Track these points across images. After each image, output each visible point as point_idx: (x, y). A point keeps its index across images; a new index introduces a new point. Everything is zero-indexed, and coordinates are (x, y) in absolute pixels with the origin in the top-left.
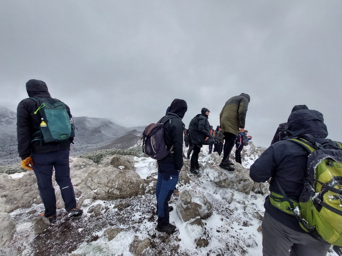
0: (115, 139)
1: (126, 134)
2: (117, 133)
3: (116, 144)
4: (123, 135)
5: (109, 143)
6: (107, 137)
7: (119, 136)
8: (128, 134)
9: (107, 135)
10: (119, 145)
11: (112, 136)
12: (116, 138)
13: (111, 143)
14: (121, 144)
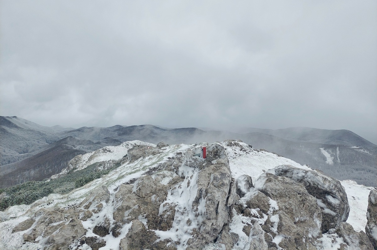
0: (23, 159)
1: (50, 148)
2: (28, 146)
3: (25, 170)
4: (42, 150)
5: (9, 171)
6: (5, 158)
7: (34, 154)
8: (54, 146)
9: (4, 153)
10: (32, 172)
11: (17, 154)
12: (26, 158)
13: (14, 170)
14: (37, 170)
